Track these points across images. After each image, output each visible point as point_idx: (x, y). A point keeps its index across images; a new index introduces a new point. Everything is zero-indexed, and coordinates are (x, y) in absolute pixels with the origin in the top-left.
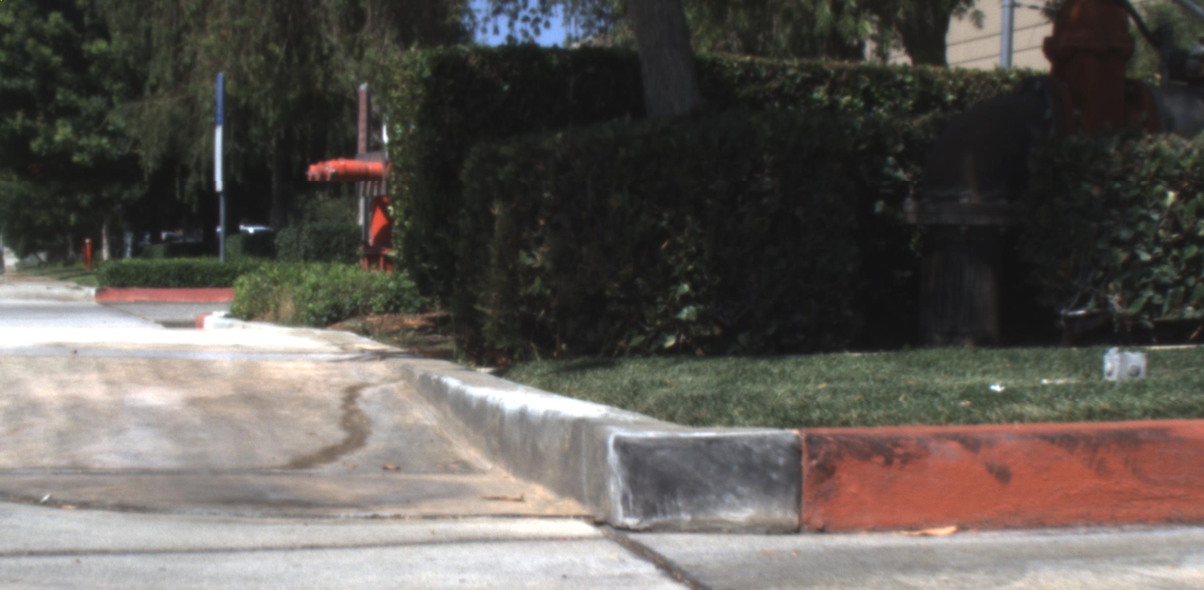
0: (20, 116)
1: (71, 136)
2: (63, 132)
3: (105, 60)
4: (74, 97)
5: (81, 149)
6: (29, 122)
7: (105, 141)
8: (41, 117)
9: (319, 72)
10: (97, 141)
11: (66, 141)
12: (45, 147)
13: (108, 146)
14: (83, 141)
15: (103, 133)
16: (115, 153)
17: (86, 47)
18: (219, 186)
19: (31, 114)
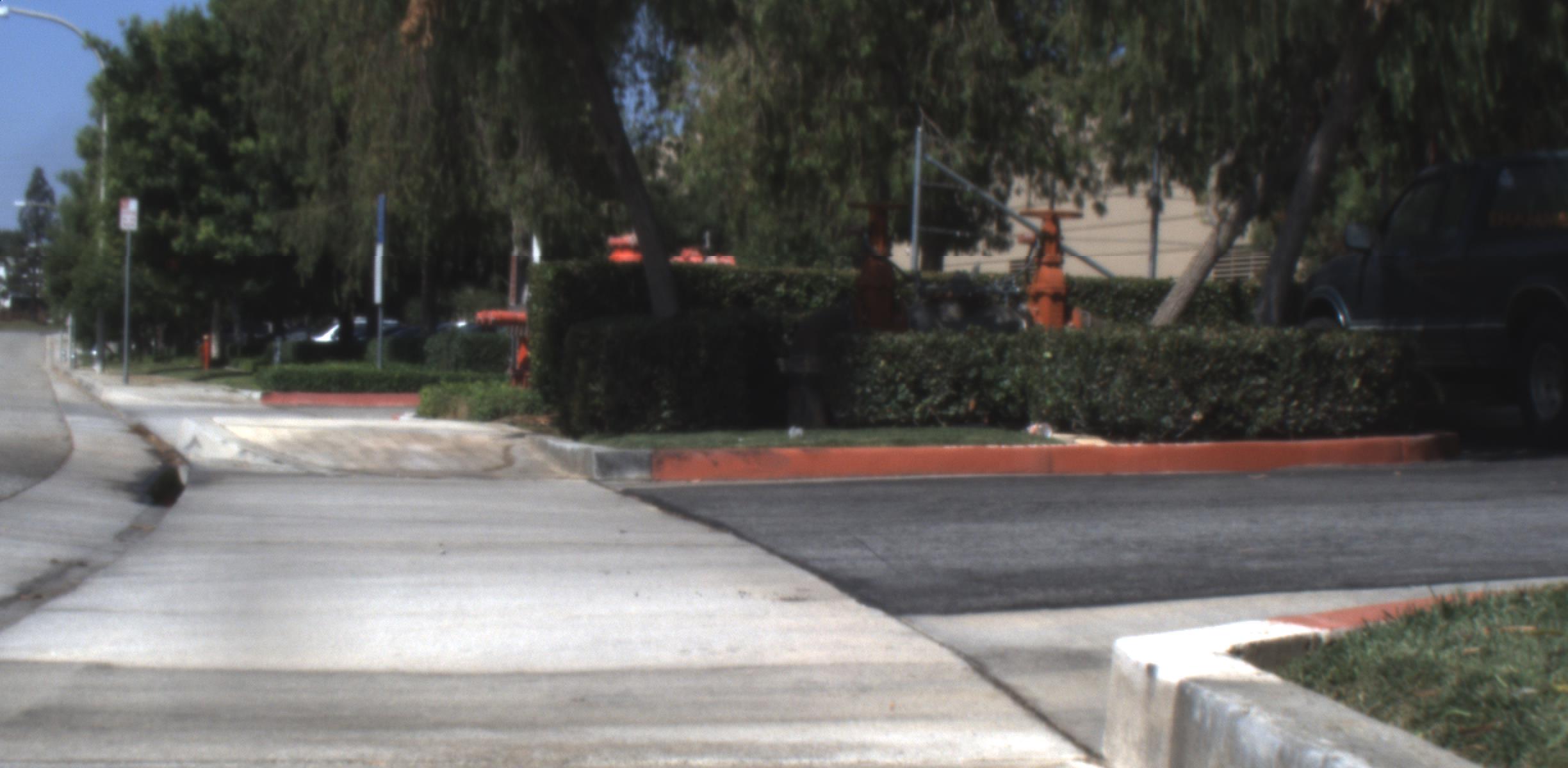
0: (162, 214)
1: (213, 235)
2: (206, 230)
3: (250, 158)
4: (218, 195)
5: (224, 248)
6: (172, 222)
7: (248, 240)
8: (184, 216)
9: (473, 194)
10: (239, 240)
11: (208, 240)
12: (187, 245)
13: (251, 245)
14: (226, 240)
15: (247, 232)
16: (258, 251)
17: (233, 145)
18: (378, 298)
19: (174, 213)
